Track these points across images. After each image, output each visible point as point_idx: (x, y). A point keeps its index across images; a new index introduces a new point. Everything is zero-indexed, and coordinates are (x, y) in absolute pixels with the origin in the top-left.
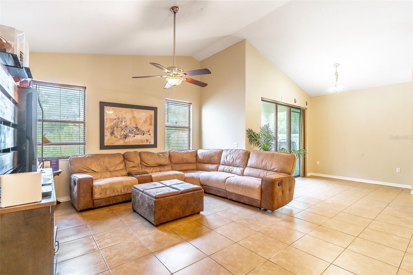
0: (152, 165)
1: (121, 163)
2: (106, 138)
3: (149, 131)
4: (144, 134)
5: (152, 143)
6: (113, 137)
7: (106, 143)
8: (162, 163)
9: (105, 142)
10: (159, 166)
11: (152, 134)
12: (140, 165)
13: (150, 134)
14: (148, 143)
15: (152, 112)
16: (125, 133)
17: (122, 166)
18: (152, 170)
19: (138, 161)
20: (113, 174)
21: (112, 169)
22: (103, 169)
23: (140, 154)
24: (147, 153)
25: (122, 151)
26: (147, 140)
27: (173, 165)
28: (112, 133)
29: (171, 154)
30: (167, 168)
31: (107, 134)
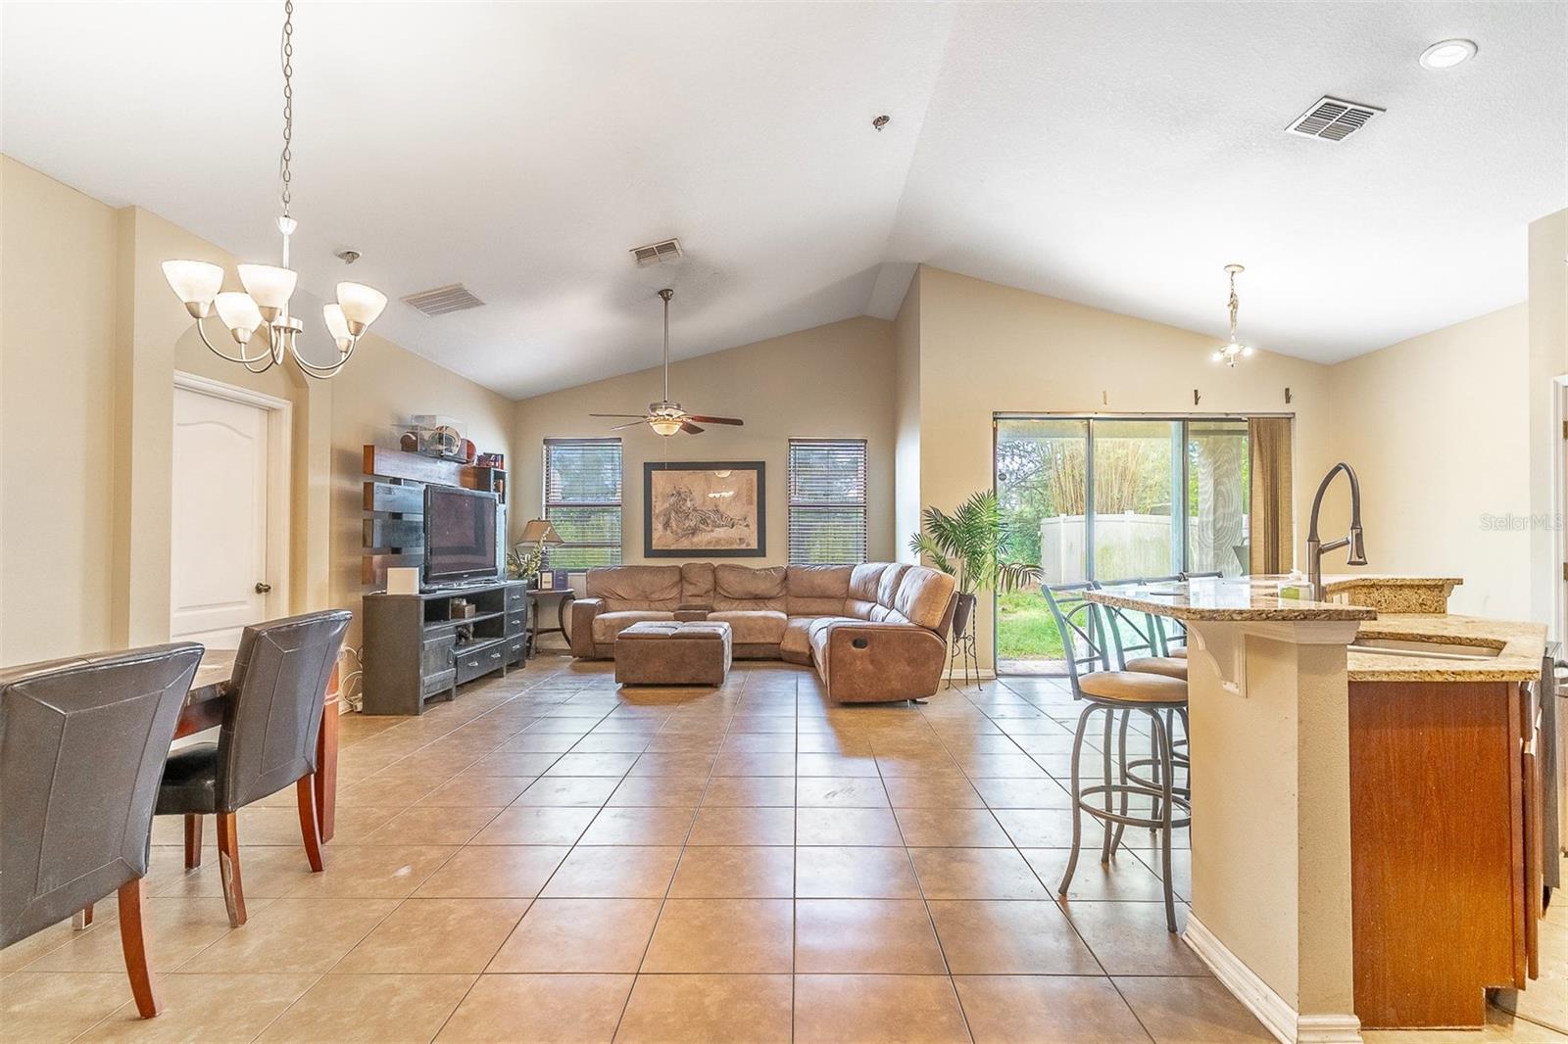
0: (737, 595)
1: (674, 585)
2: (656, 535)
3: (745, 519)
4: (733, 526)
5: (755, 546)
6: (669, 532)
7: (656, 545)
8: (758, 592)
9: (654, 542)
10: (755, 599)
11: (754, 527)
12: (712, 593)
13: (747, 526)
14: (743, 547)
15: (753, 474)
16: (692, 524)
17: (674, 593)
18: (734, 606)
19: (705, 583)
20: (653, 605)
21: (655, 596)
22: (639, 595)
23: (714, 570)
24: (732, 568)
25: (681, 562)
26: (740, 539)
27: (790, 598)
28: (666, 525)
29: (789, 572)
30: (772, 604)
31: (657, 526)
